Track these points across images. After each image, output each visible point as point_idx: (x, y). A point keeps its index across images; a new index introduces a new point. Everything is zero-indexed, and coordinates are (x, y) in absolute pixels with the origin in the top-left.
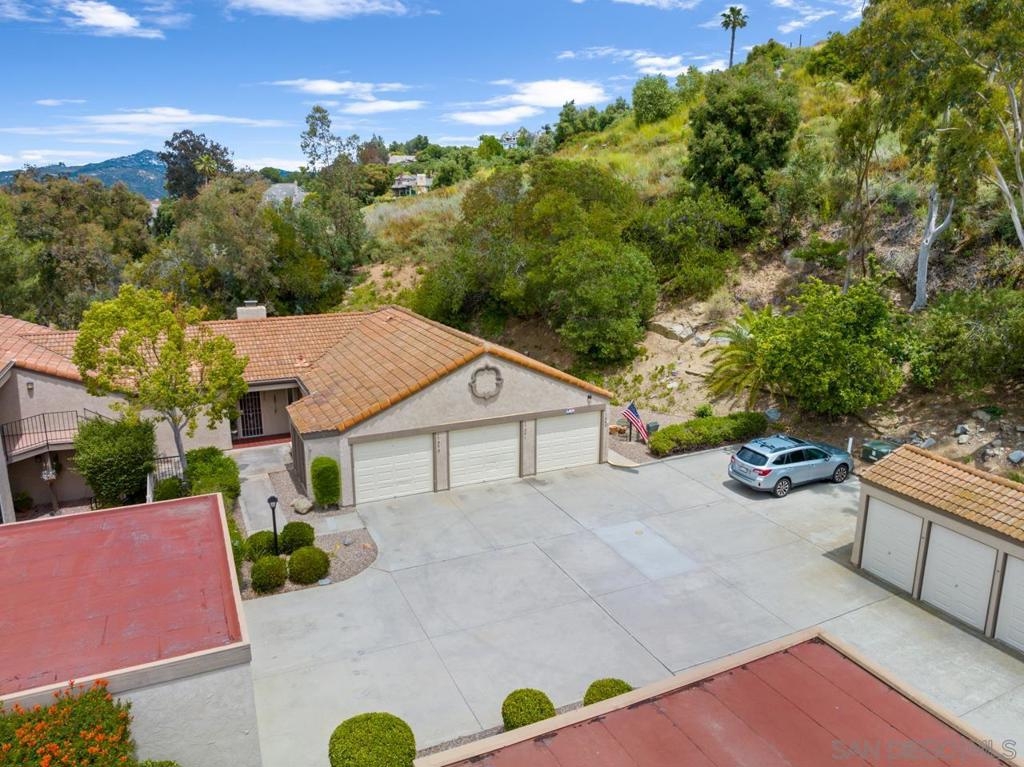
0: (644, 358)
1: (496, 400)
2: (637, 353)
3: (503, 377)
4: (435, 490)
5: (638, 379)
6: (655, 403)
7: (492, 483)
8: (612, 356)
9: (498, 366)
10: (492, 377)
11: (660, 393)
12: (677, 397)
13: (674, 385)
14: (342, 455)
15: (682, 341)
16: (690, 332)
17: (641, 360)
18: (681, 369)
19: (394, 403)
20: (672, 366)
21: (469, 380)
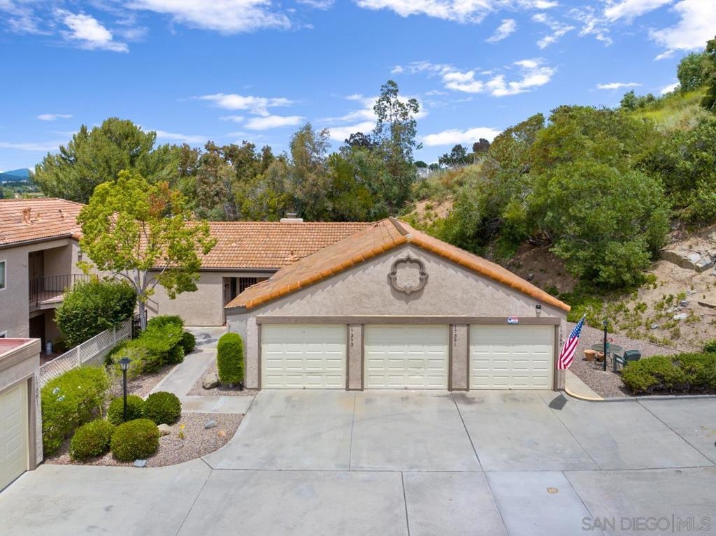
0: (652, 286)
1: (420, 296)
2: (644, 281)
3: (427, 271)
4: (348, 389)
5: (642, 307)
6: (656, 334)
7: (413, 391)
8: (612, 281)
9: (422, 259)
10: (416, 271)
11: (664, 324)
12: (683, 330)
13: (683, 316)
14: (249, 333)
15: (699, 270)
16: (708, 261)
17: (648, 288)
18: (694, 300)
19: (305, 286)
20: (683, 296)
21: (389, 271)
